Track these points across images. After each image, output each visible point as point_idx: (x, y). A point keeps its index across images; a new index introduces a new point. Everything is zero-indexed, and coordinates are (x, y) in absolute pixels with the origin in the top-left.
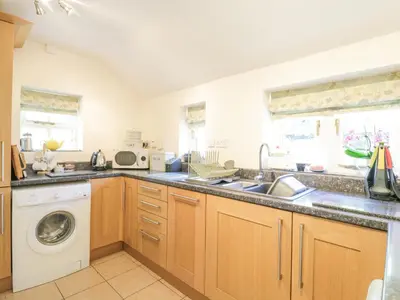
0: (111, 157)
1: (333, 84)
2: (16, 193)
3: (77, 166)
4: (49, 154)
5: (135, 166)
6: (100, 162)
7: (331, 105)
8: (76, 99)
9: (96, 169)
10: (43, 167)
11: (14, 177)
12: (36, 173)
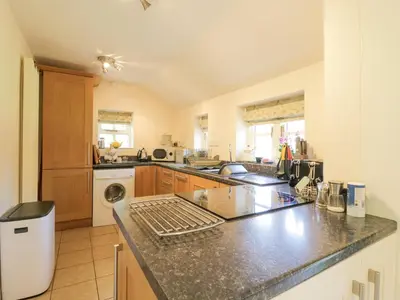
0: (150, 153)
1: (277, 102)
2: (95, 172)
3: (130, 158)
4: (114, 150)
5: (165, 159)
6: (144, 156)
7: (276, 116)
8: (130, 114)
9: (141, 161)
10: (110, 158)
11: (94, 163)
12: (106, 161)
